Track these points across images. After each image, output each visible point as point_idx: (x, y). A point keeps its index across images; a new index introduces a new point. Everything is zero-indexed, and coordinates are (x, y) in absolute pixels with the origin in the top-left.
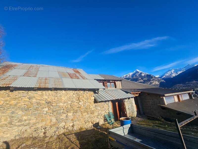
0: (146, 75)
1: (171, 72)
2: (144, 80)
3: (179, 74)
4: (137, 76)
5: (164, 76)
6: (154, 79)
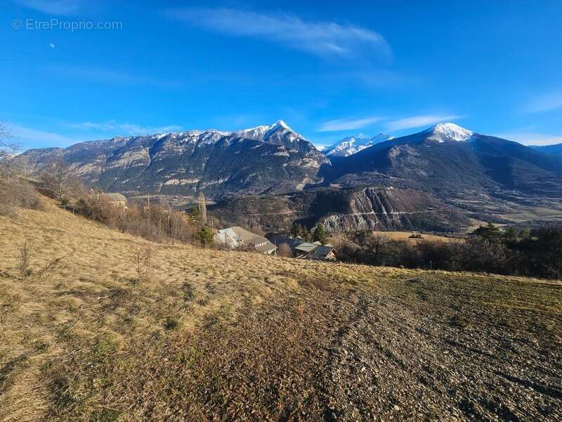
0: (298, 140)
1: (349, 144)
2: (290, 154)
3: (359, 150)
4: (278, 140)
6: (312, 155)
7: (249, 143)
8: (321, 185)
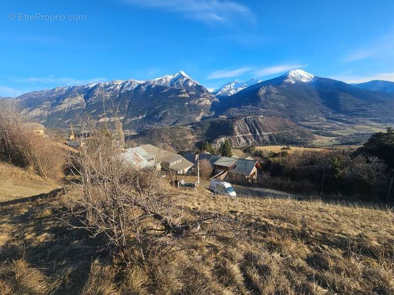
0: (195, 85)
1: (231, 87)
4: (180, 85)
6: (205, 96)
7: (159, 88)
8: (213, 117)
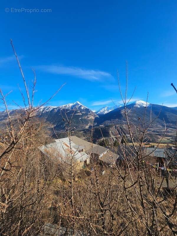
0: (85, 108)
1: (105, 109)
2: (82, 114)
4: (77, 109)
5: (99, 112)
6: (91, 114)
7: (65, 110)
8: (96, 126)
